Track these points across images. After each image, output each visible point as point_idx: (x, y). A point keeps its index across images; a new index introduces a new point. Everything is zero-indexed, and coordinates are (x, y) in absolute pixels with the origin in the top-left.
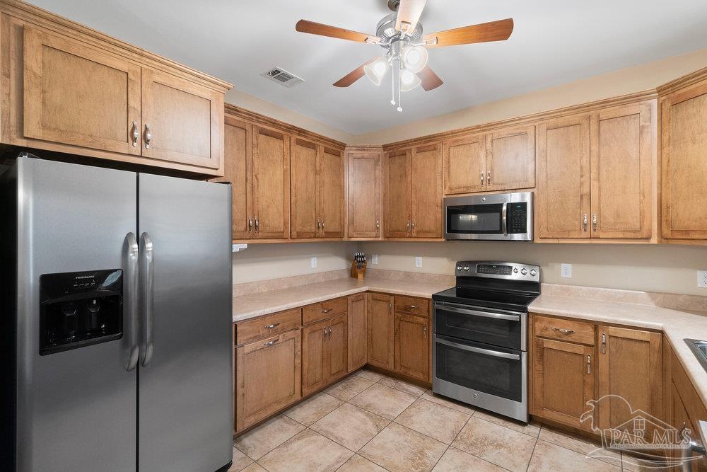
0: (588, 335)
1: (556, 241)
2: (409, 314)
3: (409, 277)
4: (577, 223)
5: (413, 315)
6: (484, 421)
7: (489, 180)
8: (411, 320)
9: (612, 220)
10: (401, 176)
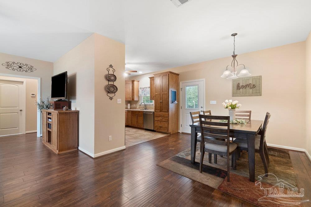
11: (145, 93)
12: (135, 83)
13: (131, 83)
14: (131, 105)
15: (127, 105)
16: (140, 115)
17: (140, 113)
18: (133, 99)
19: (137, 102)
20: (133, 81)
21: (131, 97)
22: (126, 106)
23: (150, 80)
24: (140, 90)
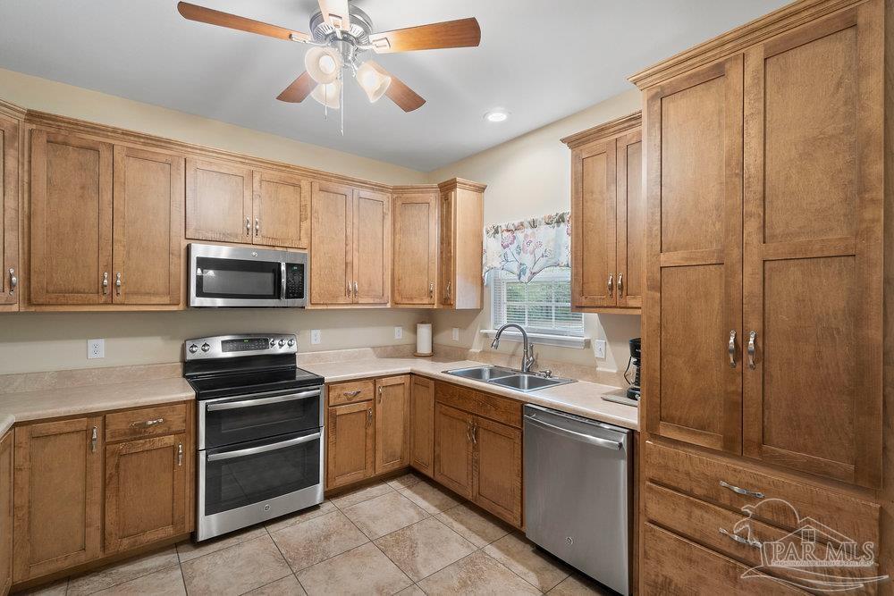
0: (367, 390)
1: (325, 307)
2: (140, 439)
3: (67, 380)
4: (343, 288)
5: (153, 437)
6: (286, 530)
7: (257, 230)
8: (147, 446)
9: (366, 289)
10: (83, 188)
11: (527, 260)
12: (461, 197)
13: (433, 198)
14: (434, 333)
15: (415, 331)
16: (498, 428)
17: (495, 406)
18: (447, 301)
19: (471, 315)
20: (447, 189)
21: (435, 287)
22: (412, 335)
23: (575, 158)
24: (492, 245)
